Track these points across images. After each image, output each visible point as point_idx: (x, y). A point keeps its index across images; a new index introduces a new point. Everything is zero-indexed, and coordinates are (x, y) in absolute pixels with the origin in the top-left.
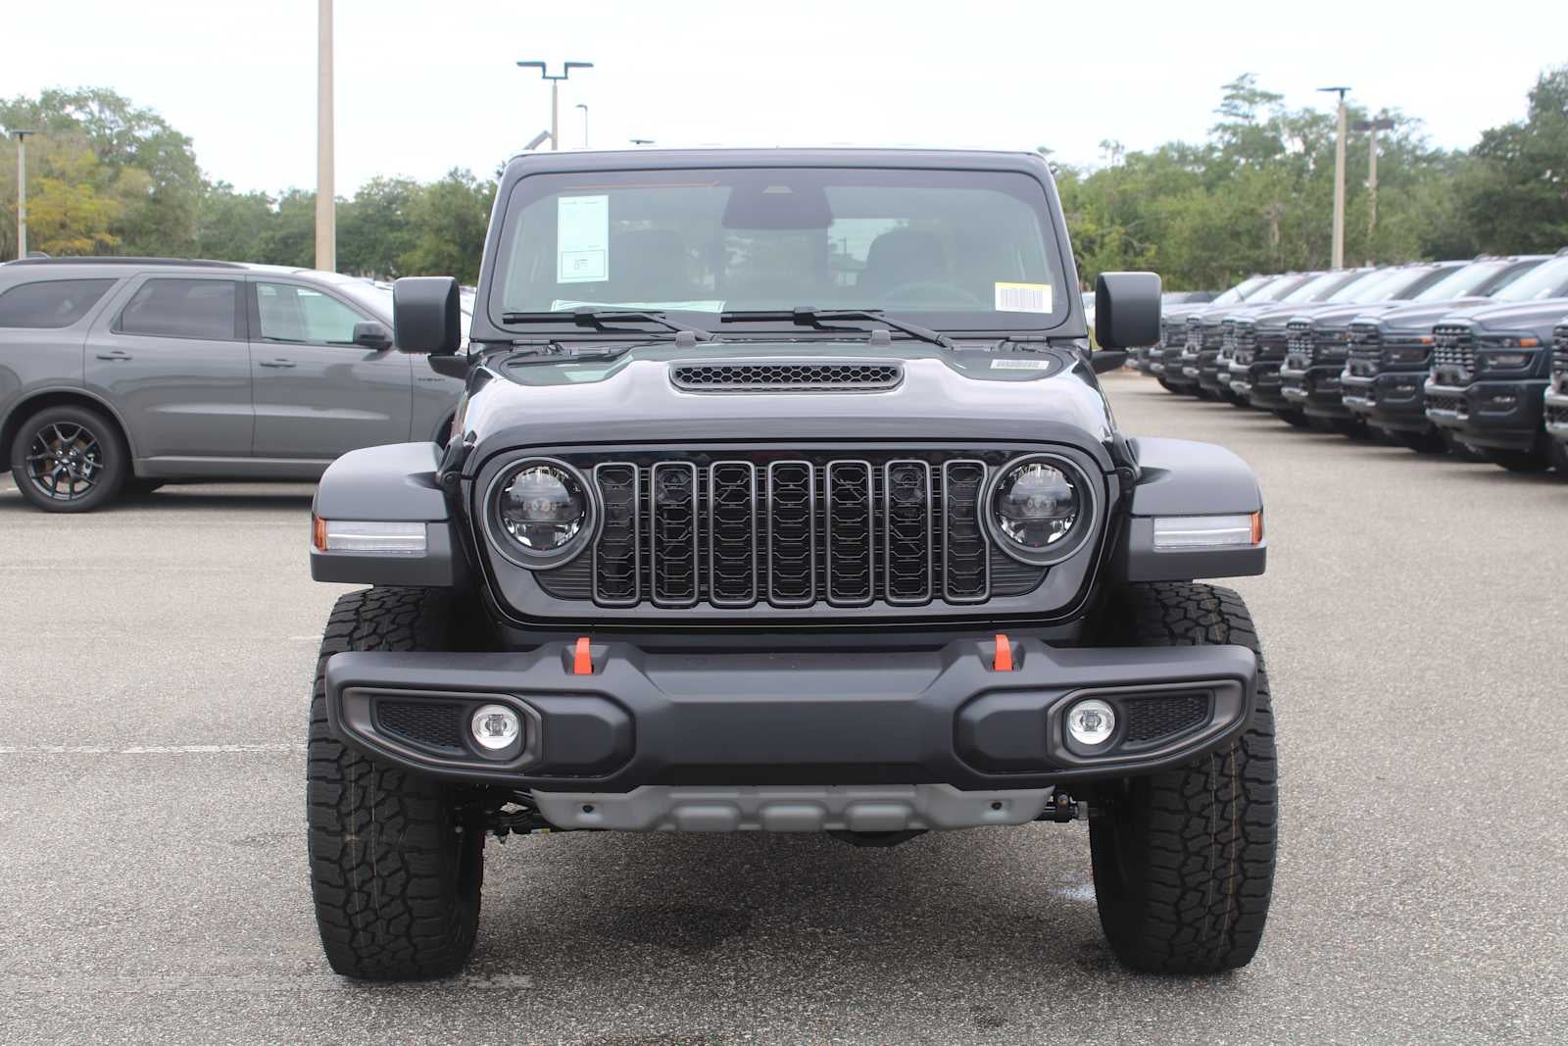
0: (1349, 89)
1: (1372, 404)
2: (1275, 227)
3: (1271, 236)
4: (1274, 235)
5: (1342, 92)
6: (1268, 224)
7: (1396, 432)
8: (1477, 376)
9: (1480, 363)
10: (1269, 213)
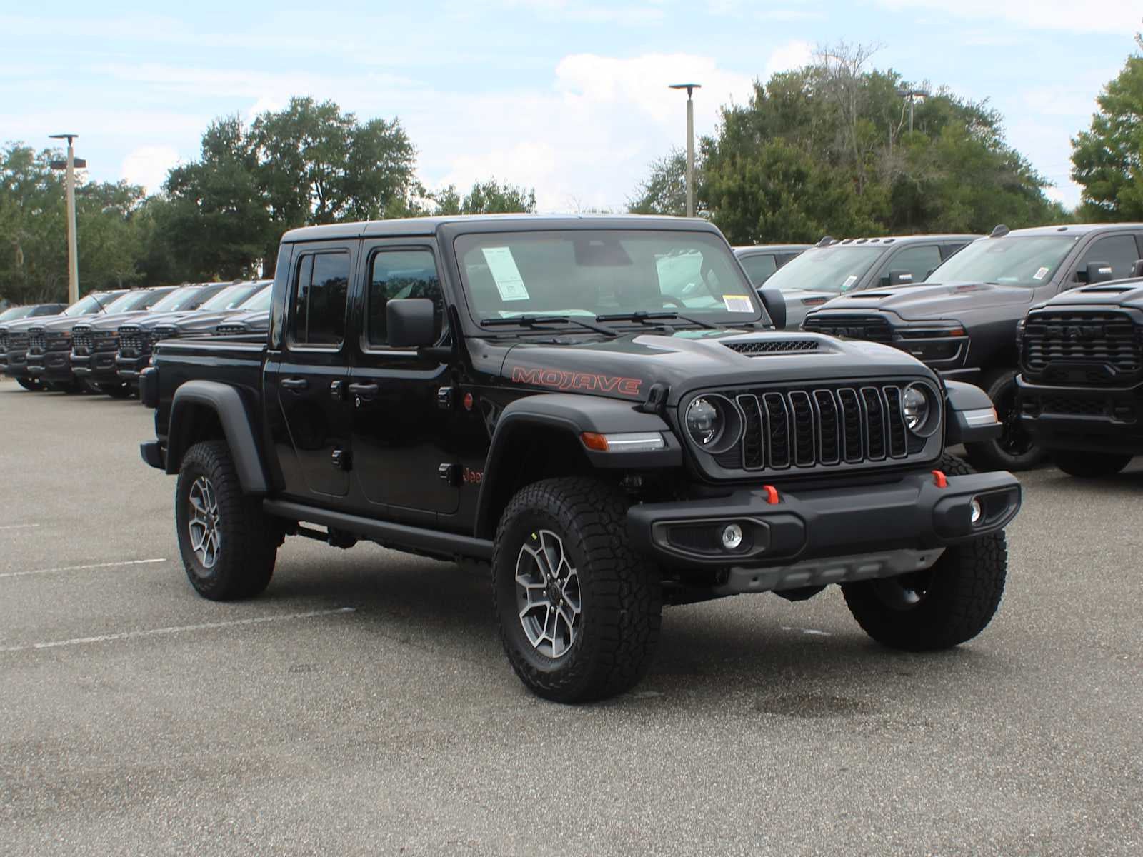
0: (76, 136)
1: (42, 368)
2: (20, 251)
3: (17, 258)
4: (20, 258)
5: (70, 138)
6: (13, 249)
7: (56, 383)
8: (94, 350)
9: (95, 344)
10: (14, 239)
